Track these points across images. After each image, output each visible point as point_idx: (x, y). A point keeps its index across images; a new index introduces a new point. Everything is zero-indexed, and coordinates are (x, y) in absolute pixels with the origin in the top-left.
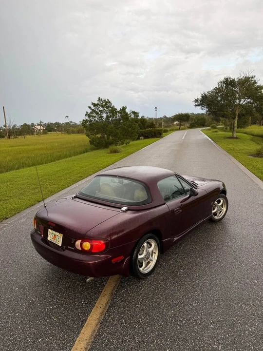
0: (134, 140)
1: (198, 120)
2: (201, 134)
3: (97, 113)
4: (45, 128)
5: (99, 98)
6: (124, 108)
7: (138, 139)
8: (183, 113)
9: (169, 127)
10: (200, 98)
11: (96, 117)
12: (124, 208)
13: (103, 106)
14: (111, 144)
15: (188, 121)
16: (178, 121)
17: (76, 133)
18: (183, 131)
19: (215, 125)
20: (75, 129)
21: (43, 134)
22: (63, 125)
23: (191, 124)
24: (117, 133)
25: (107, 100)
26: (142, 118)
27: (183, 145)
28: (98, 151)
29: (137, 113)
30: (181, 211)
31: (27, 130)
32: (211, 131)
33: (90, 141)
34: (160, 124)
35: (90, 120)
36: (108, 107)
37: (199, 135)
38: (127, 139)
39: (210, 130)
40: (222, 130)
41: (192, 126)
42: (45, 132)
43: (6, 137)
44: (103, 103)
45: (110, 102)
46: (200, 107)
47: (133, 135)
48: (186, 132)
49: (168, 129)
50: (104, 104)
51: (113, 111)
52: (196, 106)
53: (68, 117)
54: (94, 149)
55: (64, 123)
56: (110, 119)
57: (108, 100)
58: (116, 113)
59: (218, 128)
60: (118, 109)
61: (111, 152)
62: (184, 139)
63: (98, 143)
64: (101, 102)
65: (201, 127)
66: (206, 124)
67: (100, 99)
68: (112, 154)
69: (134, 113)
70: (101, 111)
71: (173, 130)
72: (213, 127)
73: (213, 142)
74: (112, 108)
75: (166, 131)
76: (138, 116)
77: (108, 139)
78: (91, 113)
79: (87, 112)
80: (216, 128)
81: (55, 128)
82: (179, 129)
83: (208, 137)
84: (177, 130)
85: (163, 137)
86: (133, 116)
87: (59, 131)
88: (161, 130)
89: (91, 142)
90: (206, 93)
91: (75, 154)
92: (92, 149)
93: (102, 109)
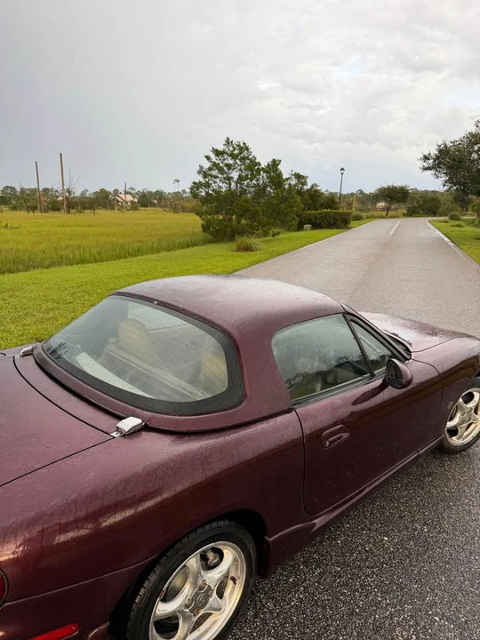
0: (289, 229)
1: (425, 202)
2: (429, 228)
3: (221, 170)
4: (136, 200)
5: (228, 139)
6: (275, 164)
7: (300, 228)
8: (395, 185)
9: (367, 210)
10: (434, 152)
11: (218, 177)
12: (129, 423)
13: (233, 156)
14: (242, 233)
15: (404, 202)
16: (386, 201)
17: (189, 212)
18: (393, 220)
19: (456, 213)
20: (188, 205)
21: (131, 209)
22: (170, 196)
23: (409, 210)
24: (257, 213)
25: (242, 145)
26: (312, 187)
27: (389, 246)
28: (215, 245)
29: (303, 177)
30: (345, 435)
31: (103, 200)
32: (450, 224)
33: (203, 225)
34: (350, 205)
35: (207, 182)
36: (243, 159)
37: (425, 229)
38: (276, 225)
39: (446, 222)
40: (471, 223)
41: (412, 213)
42: (134, 207)
43: (62, 211)
44: (234, 149)
45: (247, 149)
46: (433, 172)
47: (290, 218)
48: (398, 223)
49: (364, 214)
50: (236, 152)
51: (253, 166)
52: (425, 169)
53: (178, 181)
54: (210, 242)
55: (171, 192)
56: (246, 183)
57: (244, 144)
58: (259, 171)
59: (464, 221)
60: (264, 164)
61: (239, 249)
62: (393, 234)
63: (217, 231)
64: (231, 149)
65: (429, 216)
66: (440, 210)
67: (228, 142)
68: (240, 253)
69: (298, 176)
70: (229, 166)
71: (373, 217)
72: (453, 218)
73: (452, 244)
74: (251, 161)
75: (358, 218)
76: (305, 183)
77: (239, 222)
78: (210, 169)
79: (201, 167)
80: (459, 220)
81: (156, 202)
82: (386, 217)
83: (442, 236)
84: (381, 217)
85: (350, 228)
86: (294, 182)
87: (160, 206)
88: (349, 214)
89: (205, 228)
90: (449, 144)
91: (170, 248)
92: (206, 242)
93: (231, 161)
